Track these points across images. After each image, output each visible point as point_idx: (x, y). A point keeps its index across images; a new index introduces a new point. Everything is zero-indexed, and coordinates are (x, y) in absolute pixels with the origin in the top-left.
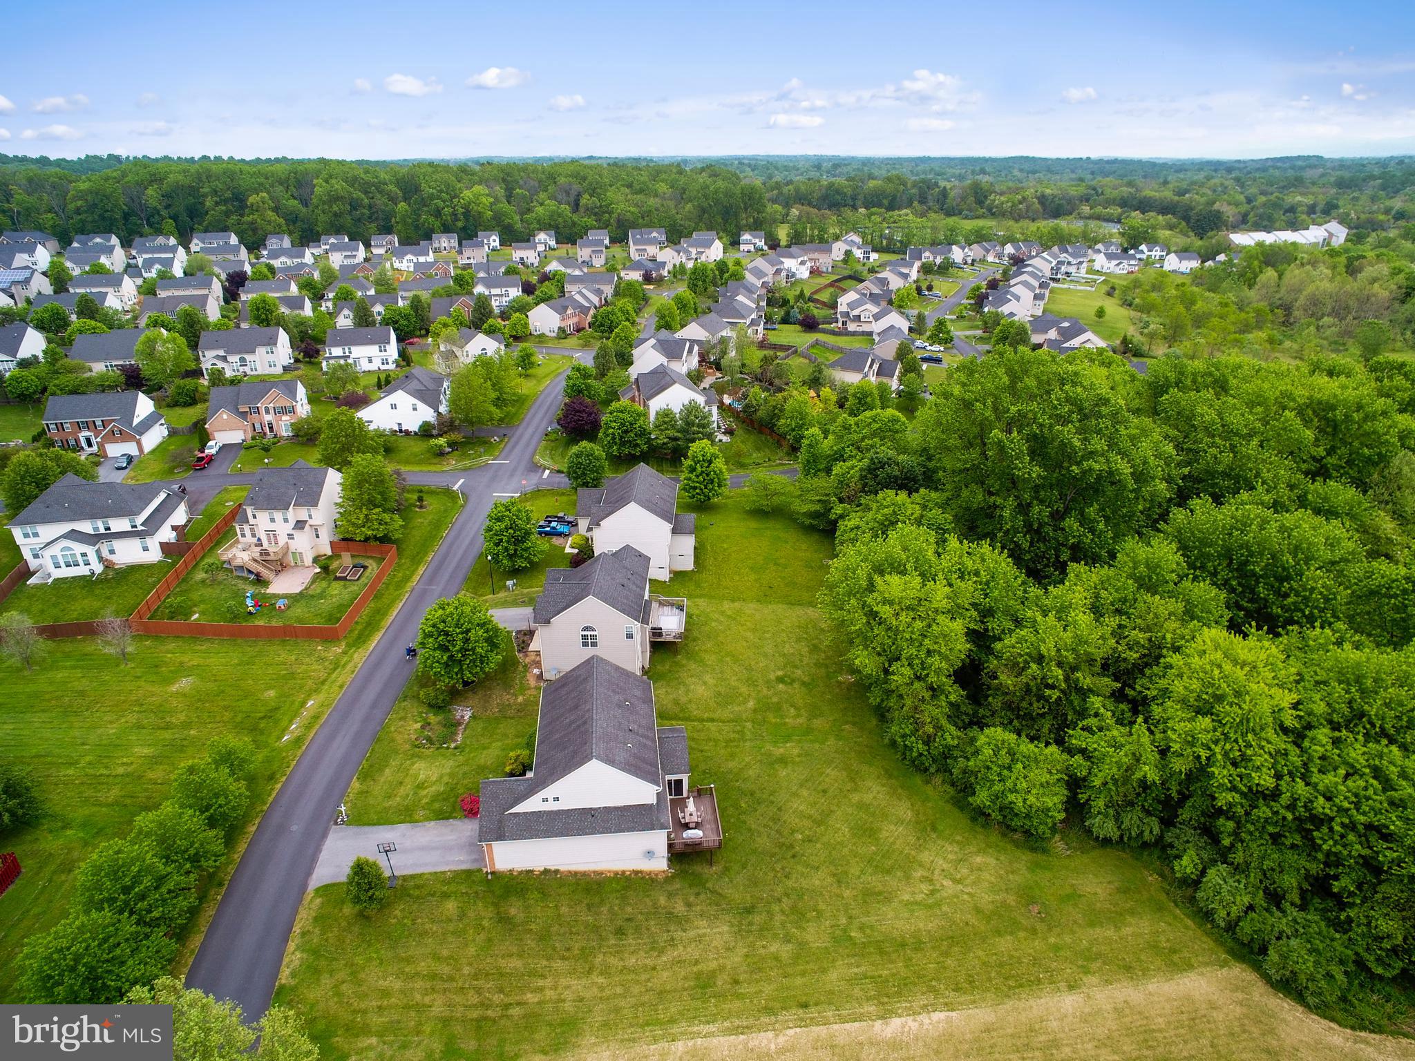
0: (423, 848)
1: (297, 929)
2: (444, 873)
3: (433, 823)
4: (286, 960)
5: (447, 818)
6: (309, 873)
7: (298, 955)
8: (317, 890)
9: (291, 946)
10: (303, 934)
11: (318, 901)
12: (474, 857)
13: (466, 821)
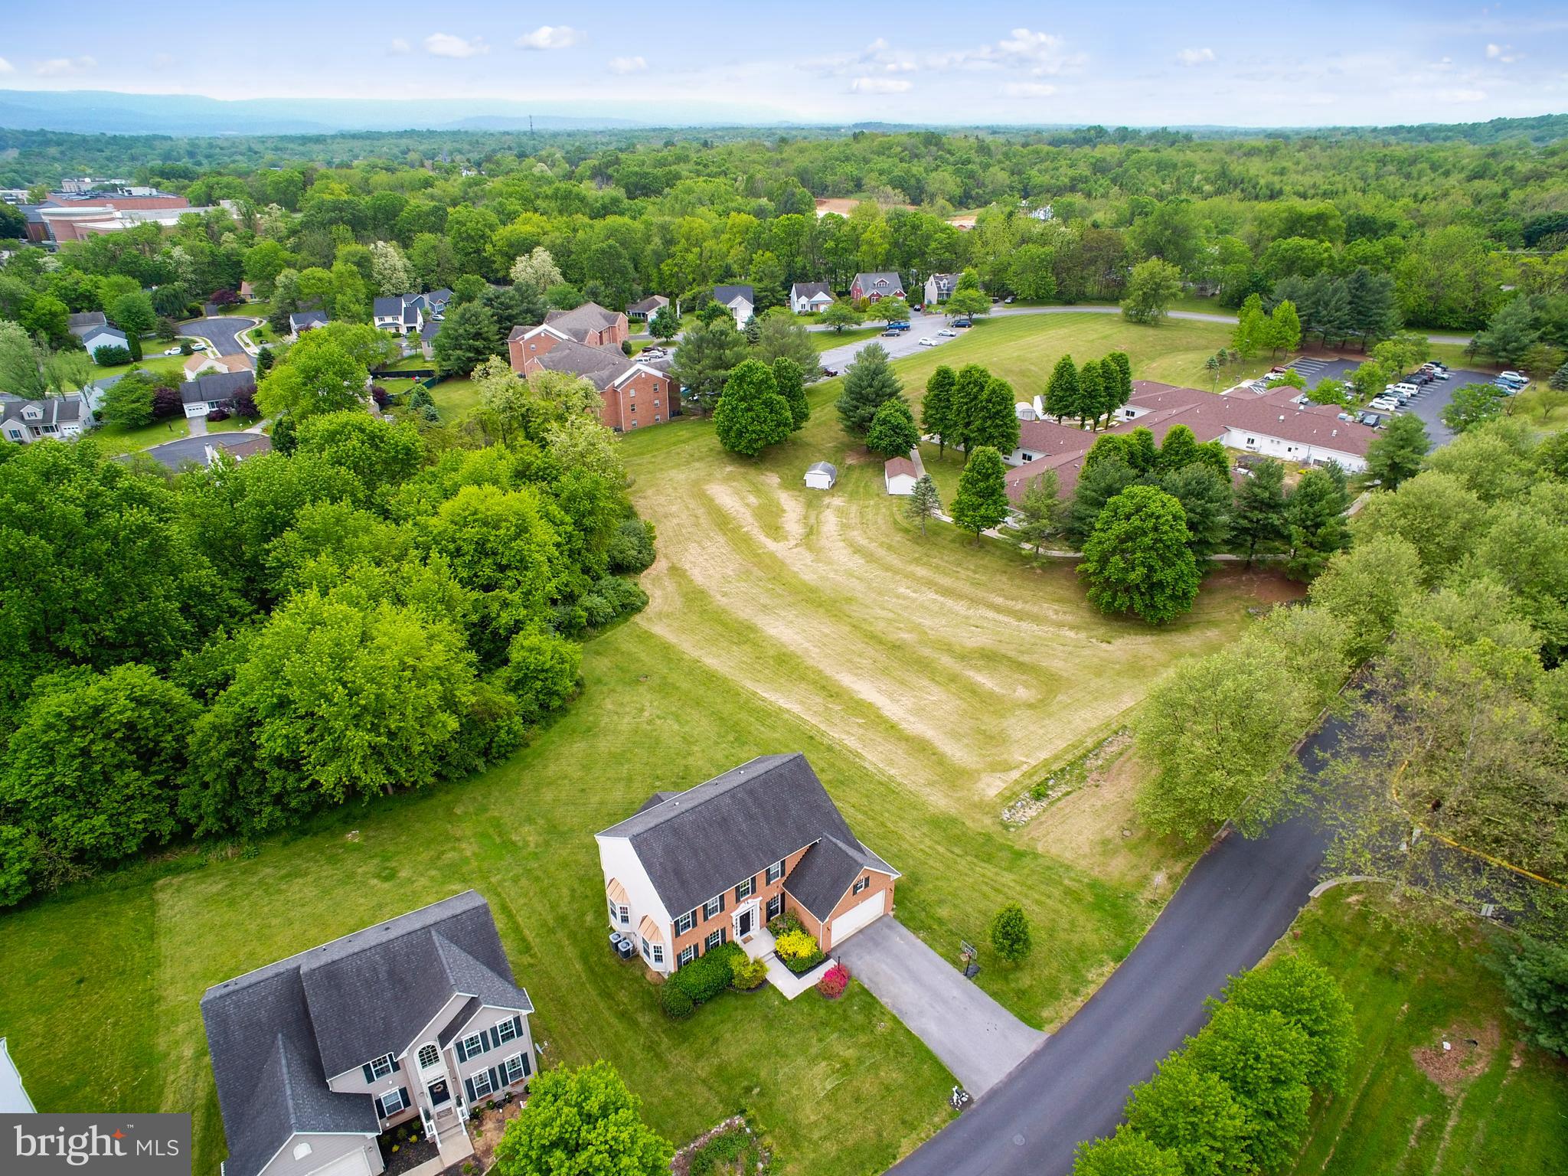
0: (916, 979)
1: (1079, 1002)
2: (924, 940)
3: (883, 1000)
4: (1103, 980)
5: (866, 992)
6: (1037, 1056)
7: (1090, 976)
8: (1038, 1026)
9: (1092, 990)
10: (1076, 992)
11: (1045, 1014)
12: (886, 931)
13: (855, 972)
